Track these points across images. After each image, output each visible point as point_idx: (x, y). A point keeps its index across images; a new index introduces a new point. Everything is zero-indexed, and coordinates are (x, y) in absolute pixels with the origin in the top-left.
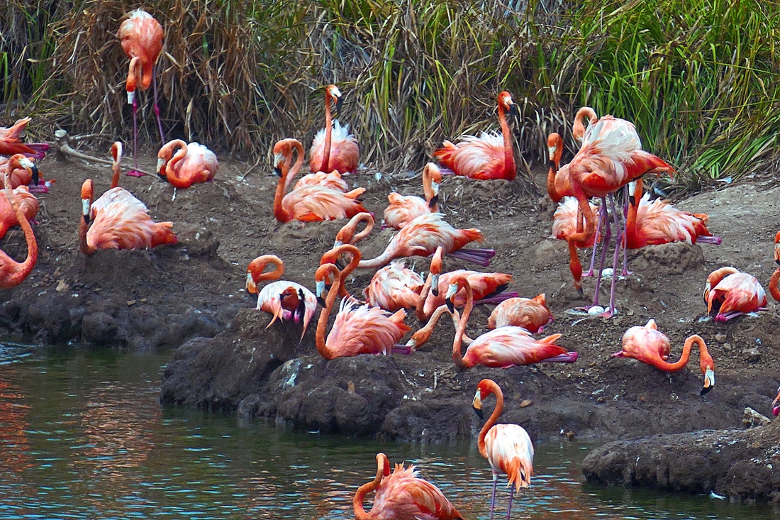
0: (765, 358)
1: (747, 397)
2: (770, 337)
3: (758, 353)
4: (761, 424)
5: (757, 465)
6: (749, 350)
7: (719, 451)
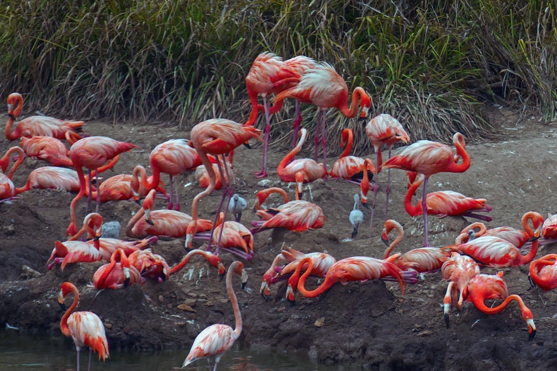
0: (18, 232)
1: (10, 259)
2: (21, 218)
3: (13, 229)
4: (35, 277)
5: (39, 304)
6: (7, 227)
7: (10, 295)
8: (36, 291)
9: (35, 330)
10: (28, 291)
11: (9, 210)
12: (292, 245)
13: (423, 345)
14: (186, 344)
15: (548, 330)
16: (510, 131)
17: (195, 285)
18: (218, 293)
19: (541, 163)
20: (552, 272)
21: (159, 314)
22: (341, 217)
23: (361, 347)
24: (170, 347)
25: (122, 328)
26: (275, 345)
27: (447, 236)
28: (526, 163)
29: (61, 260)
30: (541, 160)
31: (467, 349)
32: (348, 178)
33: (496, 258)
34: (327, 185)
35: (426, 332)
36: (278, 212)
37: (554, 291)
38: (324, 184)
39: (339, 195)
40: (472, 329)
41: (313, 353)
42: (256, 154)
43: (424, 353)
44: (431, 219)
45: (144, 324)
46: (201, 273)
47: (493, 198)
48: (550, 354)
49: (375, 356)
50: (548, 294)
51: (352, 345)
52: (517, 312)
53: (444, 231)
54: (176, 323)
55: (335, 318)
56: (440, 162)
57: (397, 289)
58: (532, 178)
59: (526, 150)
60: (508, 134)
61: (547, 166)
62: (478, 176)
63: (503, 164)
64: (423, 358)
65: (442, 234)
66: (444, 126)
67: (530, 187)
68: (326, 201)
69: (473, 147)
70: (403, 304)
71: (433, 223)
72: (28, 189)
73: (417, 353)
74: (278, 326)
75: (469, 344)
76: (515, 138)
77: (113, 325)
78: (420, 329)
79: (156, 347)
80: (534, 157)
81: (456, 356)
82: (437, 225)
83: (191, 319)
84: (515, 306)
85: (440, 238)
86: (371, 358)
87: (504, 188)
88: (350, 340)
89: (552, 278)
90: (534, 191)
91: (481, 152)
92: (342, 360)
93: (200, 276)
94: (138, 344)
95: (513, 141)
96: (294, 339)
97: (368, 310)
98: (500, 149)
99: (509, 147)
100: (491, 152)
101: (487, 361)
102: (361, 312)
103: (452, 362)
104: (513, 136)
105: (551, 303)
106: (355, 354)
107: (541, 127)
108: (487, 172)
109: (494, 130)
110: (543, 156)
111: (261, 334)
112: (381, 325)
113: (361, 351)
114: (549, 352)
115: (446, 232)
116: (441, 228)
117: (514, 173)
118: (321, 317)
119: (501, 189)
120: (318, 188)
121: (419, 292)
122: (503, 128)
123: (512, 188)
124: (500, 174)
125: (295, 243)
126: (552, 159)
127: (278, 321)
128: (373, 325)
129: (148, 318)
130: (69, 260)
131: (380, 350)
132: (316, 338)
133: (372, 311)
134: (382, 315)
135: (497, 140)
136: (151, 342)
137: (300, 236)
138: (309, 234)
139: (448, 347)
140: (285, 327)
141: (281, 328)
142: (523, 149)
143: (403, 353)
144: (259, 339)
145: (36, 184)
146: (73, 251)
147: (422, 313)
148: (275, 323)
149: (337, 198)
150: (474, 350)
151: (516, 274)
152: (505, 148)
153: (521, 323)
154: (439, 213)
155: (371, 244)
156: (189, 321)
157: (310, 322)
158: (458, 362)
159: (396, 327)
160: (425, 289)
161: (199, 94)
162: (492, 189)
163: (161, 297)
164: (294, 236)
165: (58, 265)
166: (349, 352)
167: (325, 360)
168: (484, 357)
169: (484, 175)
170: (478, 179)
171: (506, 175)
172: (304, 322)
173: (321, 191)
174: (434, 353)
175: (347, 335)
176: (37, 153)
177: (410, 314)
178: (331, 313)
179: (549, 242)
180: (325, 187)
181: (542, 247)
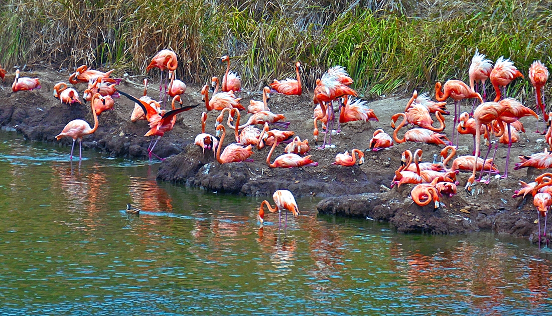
4: (386, 191)
5: (384, 207)
7: (370, 201)
8: (384, 199)
9: (381, 221)
10: (380, 199)
11: (387, 153)
14: (462, 232)
17: (475, 198)
18: (487, 203)
21: (448, 214)
24: (452, 233)
25: (425, 222)
26: (511, 234)
29: (398, 182)
36: (530, 158)
41: (531, 238)
42: (542, 125)
45: (438, 220)
46: (478, 191)
54: (456, 220)
72: (404, 141)
74: (514, 222)
77: (420, 220)
79: (444, 233)
83: (466, 218)
93: (478, 193)
94: (434, 231)
96: (522, 230)
111: (505, 227)
127: (514, 220)
129: (441, 217)
130: (403, 182)
132: (534, 230)
136: (441, 230)
140: (518, 224)
141: (516, 224)
144: (503, 230)
145: (408, 138)
146: (406, 177)
148: (513, 221)
156: (465, 219)
157: (532, 221)
161: (514, 90)
163: (451, 204)
165: (397, 184)
167: (536, 242)
172: (528, 221)
176: (415, 121)
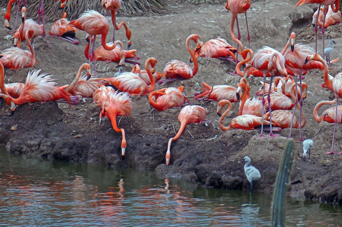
12: (10, 78)
13: (74, 144)
15: (155, 136)
16: (173, 8)
19: (187, 29)
20: (164, 99)
22: (51, 60)
23: (38, 144)
27: (111, 75)
28: (178, 29)
30: (188, 27)
31: (102, 147)
32: (60, 36)
33: (132, 90)
34: (44, 40)
35: (79, 135)
37: (165, 112)
38: (42, 40)
39: (52, 46)
40: (106, 134)
41: (8, 147)
43: (75, 149)
44: (101, 64)
47: (154, 51)
48: (154, 151)
49: (45, 150)
50: (161, 113)
51: (33, 142)
52: (136, 124)
53: (109, 71)
55: (24, 125)
56: (97, 28)
57: (67, 107)
58: (181, 38)
59: (179, 21)
60: (171, 10)
61: (191, 31)
62: (145, 36)
63: (162, 29)
64: (74, 152)
65: (107, 73)
66: (129, 4)
67: (179, 44)
68: (43, 50)
69: (146, 18)
70: (68, 117)
71: (102, 66)
73: (70, 149)
75: (104, 144)
76: (175, 13)
78: (76, 133)
80: (183, 25)
81: (95, 152)
82: (104, 67)
84: (135, 121)
85: (106, 75)
86: (42, 151)
87: (162, 44)
88: (31, 139)
89: (164, 103)
90: (182, 47)
91: (150, 21)
92: (25, 152)
95: (172, 15)
97: (45, 120)
98: (163, 19)
99: (169, 19)
100: (156, 21)
101: (113, 155)
102: (41, 122)
103: (92, 155)
104: (173, 11)
105: (163, 119)
106: (33, 148)
107: (193, 6)
108: (151, 34)
109: (162, 7)
110: (189, 25)
112: (51, 130)
113: (37, 146)
114: (153, 150)
115: (110, 72)
116: (107, 69)
117: (169, 35)
118: (15, 124)
119: (160, 45)
120: (38, 42)
121: (81, 110)
122: (169, 6)
123: (167, 44)
124: (160, 36)
125: (12, 76)
126: (195, 27)
128: (47, 130)
131: (48, 146)
132: (11, 137)
133: (48, 121)
134: (54, 124)
135: (164, 14)
137: (16, 72)
138: (21, 71)
139: (91, 145)
142: (177, 20)
143: (61, 148)
147: (79, 123)
149: (50, 49)
150: (106, 148)
151: (144, 100)
152: (166, 19)
153: (138, 132)
154: (106, 60)
155: (62, 78)
157: (8, 127)
158: (97, 155)
159: (61, 131)
160: (86, 108)
162: (153, 45)
164: (12, 72)
166: (30, 146)
167: (14, 151)
168: (112, 152)
169: (149, 36)
170: (145, 38)
171: (164, 36)
172: (5, 127)
173: (40, 44)
174: (82, 149)
175: (30, 136)
177: (72, 124)
178: (22, 121)
179: (168, 80)
180: (43, 41)
181: (164, 83)
